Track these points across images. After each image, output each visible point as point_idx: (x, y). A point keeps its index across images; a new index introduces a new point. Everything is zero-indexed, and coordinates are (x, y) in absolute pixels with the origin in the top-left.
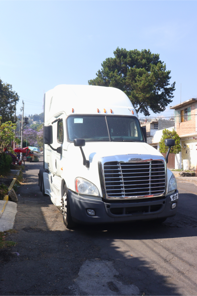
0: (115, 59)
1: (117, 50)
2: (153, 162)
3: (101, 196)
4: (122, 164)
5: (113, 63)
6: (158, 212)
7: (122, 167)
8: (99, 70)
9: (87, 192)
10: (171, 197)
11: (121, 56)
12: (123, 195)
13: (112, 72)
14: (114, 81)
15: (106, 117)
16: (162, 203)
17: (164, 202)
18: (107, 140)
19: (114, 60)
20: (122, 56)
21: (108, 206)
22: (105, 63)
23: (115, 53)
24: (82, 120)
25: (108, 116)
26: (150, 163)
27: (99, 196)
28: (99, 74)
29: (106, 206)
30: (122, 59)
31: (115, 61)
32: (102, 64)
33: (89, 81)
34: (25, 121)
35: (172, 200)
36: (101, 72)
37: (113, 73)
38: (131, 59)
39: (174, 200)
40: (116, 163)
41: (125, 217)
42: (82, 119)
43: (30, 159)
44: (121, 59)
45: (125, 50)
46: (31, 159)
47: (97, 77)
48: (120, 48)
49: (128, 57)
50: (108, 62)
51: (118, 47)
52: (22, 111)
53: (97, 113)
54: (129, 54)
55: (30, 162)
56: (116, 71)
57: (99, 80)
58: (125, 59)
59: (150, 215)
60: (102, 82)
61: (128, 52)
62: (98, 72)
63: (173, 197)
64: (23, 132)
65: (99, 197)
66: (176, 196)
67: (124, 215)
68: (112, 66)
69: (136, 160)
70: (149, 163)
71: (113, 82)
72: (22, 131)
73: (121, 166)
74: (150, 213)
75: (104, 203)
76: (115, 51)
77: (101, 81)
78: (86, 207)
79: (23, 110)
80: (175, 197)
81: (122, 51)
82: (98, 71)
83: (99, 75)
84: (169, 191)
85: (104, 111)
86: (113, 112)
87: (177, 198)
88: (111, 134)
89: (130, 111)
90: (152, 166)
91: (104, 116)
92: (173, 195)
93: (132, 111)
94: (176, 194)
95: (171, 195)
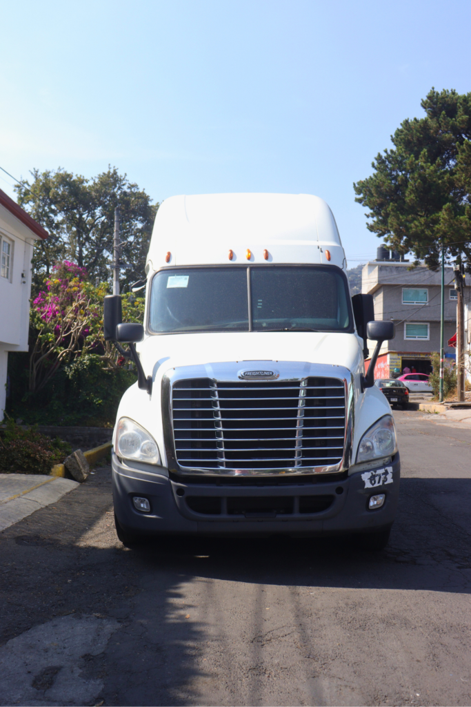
0: (425, 122)
1: (429, 97)
2: (311, 381)
3: (165, 464)
4: (220, 385)
5: (417, 131)
6: (321, 514)
7: (221, 394)
8: (379, 155)
9: (137, 455)
10: (366, 477)
11: (441, 111)
12: (221, 464)
13: (412, 155)
14: (419, 181)
15: (248, 270)
16: (334, 493)
17: (339, 490)
18: (243, 328)
19: (422, 125)
20: (444, 112)
21: (180, 491)
22: (400, 133)
23: (424, 105)
24: (186, 279)
25: (256, 268)
26: (303, 384)
27: (159, 464)
28: (379, 163)
29: (174, 490)
30: (444, 119)
31: (424, 126)
32: (391, 136)
33: (354, 184)
35: (368, 485)
36: (383, 158)
37: (417, 158)
38: (467, 117)
39: (376, 485)
40: (206, 382)
41: (224, 522)
42: (188, 277)
44: (441, 119)
45: (454, 93)
47: (375, 172)
48: (439, 90)
49: (460, 111)
50: (406, 131)
51: (433, 88)
53: (226, 261)
54: (461, 104)
56: (422, 153)
57: (381, 180)
58: (451, 117)
59: (296, 522)
60: (386, 184)
61: (459, 97)
62: (376, 159)
63: (372, 479)
65: (158, 466)
66: (383, 477)
67: (224, 516)
68: (418, 140)
69: (259, 375)
70: (297, 383)
71: (415, 181)
73: (219, 392)
74: (296, 515)
75: (172, 482)
76: (425, 99)
77: (384, 182)
78: (130, 490)
80: (377, 479)
81: (443, 98)
82: (376, 156)
83: (379, 168)
84: (359, 461)
85: (246, 254)
86: (272, 257)
87: (386, 480)
88: (256, 313)
89: (322, 251)
90: (309, 393)
91: (246, 268)
92: (372, 473)
93: (327, 252)
94: (383, 471)
95: (363, 473)
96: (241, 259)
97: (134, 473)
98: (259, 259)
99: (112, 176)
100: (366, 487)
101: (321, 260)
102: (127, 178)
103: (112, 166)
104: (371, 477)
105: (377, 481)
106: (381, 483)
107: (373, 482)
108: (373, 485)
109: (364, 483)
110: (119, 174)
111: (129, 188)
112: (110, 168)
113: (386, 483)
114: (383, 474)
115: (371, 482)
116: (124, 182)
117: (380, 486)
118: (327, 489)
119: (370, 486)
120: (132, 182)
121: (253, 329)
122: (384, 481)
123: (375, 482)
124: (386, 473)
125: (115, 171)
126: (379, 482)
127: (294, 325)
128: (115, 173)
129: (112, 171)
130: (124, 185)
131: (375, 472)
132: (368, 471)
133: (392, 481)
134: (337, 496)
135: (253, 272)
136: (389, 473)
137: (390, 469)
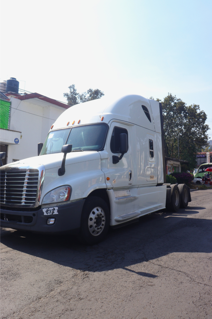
6: (29, 224)
7: (7, 176)
10: (44, 210)
12: (4, 201)
16: (32, 216)
17: (34, 215)
35: (45, 214)
39: (49, 214)
59: (23, 226)
63: (47, 211)
66: (52, 211)
69: (15, 169)
70: (26, 171)
74: (23, 223)
80: (49, 212)
84: (43, 203)
85: (73, 123)
86: (80, 123)
87: (54, 212)
89: (100, 117)
90: (29, 175)
91: (70, 128)
93: (102, 117)
94: (52, 208)
95: (43, 209)
96: (70, 125)
98: (76, 124)
99: (170, 97)
101: (99, 121)
102: (176, 97)
103: (169, 93)
106: (51, 214)
108: (47, 214)
109: (43, 213)
110: (173, 96)
111: (177, 101)
112: (169, 94)
113: (53, 214)
114: (52, 210)
115: (46, 213)
116: (175, 99)
117: (50, 215)
118: (30, 214)
119: (46, 214)
120: (178, 98)
122: (52, 213)
124: (54, 209)
126: (50, 213)
128: (171, 96)
129: (169, 95)
130: (175, 100)
131: (49, 209)
132: (46, 208)
133: (57, 213)
134: (33, 217)
135: (72, 129)
136: (56, 210)
137: (56, 208)
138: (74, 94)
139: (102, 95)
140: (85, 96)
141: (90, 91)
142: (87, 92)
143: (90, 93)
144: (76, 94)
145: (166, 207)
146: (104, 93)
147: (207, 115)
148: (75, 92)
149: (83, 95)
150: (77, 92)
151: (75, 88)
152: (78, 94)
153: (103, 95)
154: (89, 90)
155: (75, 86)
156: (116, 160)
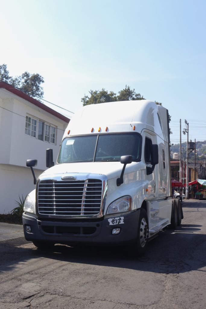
3: (35, 213)
4: (56, 182)
7: (56, 186)
9: (29, 210)
10: (110, 220)
12: (54, 213)
17: (98, 225)
18: (91, 161)
24: (73, 141)
25: (101, 135)
26: (86, 182)
29: (38, 223)
34: (190, 147)
35: (111, 224)
39: (115, 224)
43: (200, 195)
46: (202, 195)
52: (186, 133)
53: (90, 133)
55: (201, 200)
59: (81, 238)
63: (113, 221)
64: (188, 161)
65: (33, 214)
66: (118, 221)
67: (55, 234)
69: (69, 178)
70: (84, 181)
72: (187, 159)
74: (81, 235)
75: (37, 220)
78: (26, 223)
79: (188, 133)
80: (115, 221)
84: (108, 213)
85: (98, 129)
86: (109, 130)
87: (120, 222)
88: (97, 154)
89: (132, 126)
90: (89, 185)
91: (97, 135)
92: (113, 219)
93: (134, 126)
94: (118, 218)
95: (109, 218)
96: (96, 132)
97: (26, 216)
98: (103, 131)
99: (128, 91)
100: (110, 224)
101: (131, 130)
102: (134, 91)
103: (127, 86)
104: (112, 221)
105: (115, 222)
106: (117, 223)
107: (113, 223)
108: (113, 224)
109: (109, 223)
110: (131, 90)
111: (136, 96)
112: (126, 87)
113: (119, 224)
114: (118, 220)
115: (112, 223)
116: (133, 93)
117: (117, 224)
118: (93, 224)
119: (112, 224)
120: (137, 93)
121: (95, 161)
122: (119, 223)
123: (114, 223)
124: (120, 219)
125: (128, 88)
126: (116, 223)
127: (114, 159)
128: (129, 89)
129: (127, 88)
130: (133, 95)
131: (115, 218)
132: (111, 218)
133: (123, 223)
134: (97, 227)
135: (100, 137)
136: (122, 219)
137: (122, 218)
138: (5, 77)
139: (41, 82)
140: (20, 82)
141: (26, 75)
142: (21, 77)
143: (25, 78)
144: (7, 78)
145: (171, 223)
146: (44, 80)
147: (170, 116)
148: (6, 74)
149: (16, 79)
150: (10, 75)
151: (7, 70)
152: (10, 78)
153: (43, 82)
154: (24, 73)
155: (6, 66)
156: (149, 171)
